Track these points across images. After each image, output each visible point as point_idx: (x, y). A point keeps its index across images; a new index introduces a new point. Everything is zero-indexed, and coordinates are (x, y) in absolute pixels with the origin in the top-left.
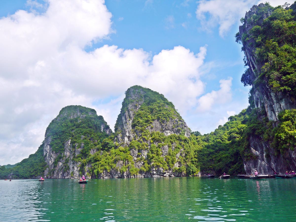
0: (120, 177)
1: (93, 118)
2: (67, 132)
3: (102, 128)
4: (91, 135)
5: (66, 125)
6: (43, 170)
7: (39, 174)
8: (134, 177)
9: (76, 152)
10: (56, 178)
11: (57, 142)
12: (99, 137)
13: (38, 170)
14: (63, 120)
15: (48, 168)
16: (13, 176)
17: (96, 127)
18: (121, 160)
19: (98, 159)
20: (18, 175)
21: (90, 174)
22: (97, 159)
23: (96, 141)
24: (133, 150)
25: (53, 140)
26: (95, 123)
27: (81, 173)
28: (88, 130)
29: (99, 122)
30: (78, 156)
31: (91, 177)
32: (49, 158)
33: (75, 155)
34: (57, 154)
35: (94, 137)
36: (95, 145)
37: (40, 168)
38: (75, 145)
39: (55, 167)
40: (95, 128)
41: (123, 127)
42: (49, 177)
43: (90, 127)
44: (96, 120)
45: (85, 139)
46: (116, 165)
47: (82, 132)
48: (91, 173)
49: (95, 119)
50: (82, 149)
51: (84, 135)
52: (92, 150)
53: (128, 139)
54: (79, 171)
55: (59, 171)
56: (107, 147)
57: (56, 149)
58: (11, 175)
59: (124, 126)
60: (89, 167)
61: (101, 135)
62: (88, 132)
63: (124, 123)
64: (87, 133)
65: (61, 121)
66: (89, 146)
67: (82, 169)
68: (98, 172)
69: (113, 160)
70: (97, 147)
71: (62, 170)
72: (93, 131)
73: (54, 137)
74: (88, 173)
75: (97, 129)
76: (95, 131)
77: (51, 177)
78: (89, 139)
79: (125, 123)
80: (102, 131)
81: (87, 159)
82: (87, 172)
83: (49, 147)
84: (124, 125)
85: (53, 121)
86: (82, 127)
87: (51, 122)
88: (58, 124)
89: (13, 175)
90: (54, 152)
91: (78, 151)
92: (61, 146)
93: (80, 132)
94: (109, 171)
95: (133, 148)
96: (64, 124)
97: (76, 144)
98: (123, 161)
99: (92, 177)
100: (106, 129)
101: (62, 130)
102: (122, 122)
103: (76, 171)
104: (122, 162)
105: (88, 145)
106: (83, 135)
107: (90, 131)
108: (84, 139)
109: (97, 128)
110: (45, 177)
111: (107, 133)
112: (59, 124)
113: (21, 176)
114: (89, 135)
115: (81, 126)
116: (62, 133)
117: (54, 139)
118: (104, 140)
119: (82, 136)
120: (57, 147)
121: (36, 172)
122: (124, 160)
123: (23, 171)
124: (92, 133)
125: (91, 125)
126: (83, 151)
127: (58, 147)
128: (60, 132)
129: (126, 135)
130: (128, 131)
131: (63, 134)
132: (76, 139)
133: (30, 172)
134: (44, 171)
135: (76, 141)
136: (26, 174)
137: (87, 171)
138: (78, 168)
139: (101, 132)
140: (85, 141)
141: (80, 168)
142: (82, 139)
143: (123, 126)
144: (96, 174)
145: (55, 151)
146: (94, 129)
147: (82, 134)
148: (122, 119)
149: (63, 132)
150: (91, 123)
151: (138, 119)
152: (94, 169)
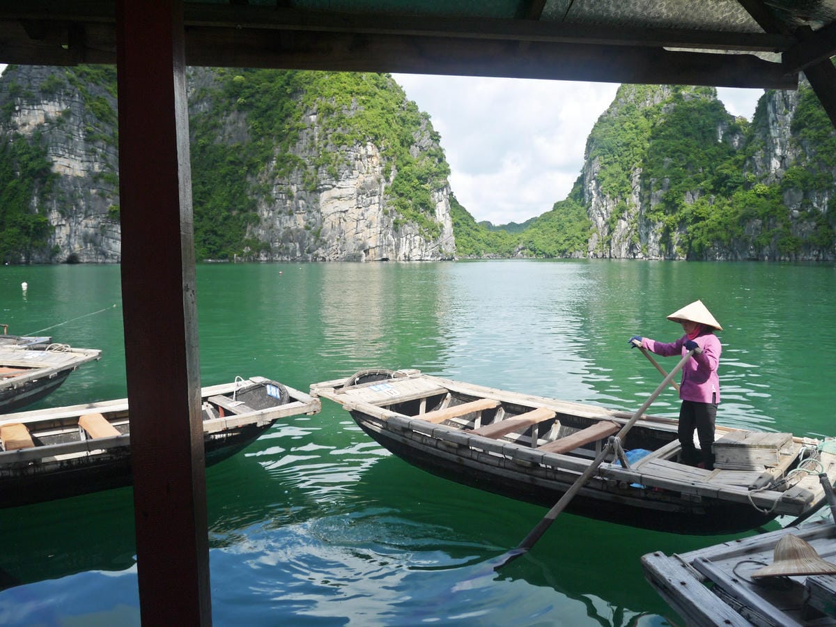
0: (755, 257)
1: (694, 109)
2: (636, 146)
3: (720, 133)
4: (688, 155)
5: (634, 126)
6: (585, 238)
7: (577, 247)
8: (787, 259)
9: (652, 200)
10: (616, 257)
11: (612, 171)
12: (710, 160)
13: (574, 238)
14: (625, 112)
15: (595, 235)
16: (523, 251)
17: (703, 133)
18: (758, 218)
19: (702, 215)
20: (534, 250)
21: (685, 249)
22: (700, 214)
23: (701, 170)
24: (790, 192)
25: (603, 168)
26: (701, 122)
27: (663, 246)
28: (681, 144)
29: (711, 119)
30: (657, 208)
31: (685, 256)
32: (596, 210)
33: (650, 205)
34: (615, 199)
35: (695, 161)
36: (698, 181)
37: (579, 234)
38: (651, 183)
39: (611, 231)
40: (699, 135)
41: (769, 133)
42: (600, 255)
43: (687, 135)
44: (702, 115)
45: (674, 166)
46: (744, 230)
47: (665, 150)
48: (687, 247)
49: (699, 111)
50: (666, 192)
51: (672, 157)
52: (688, 193)
53: (779, 163)
54: (661, 242)
55: (622, 240)
56: (725, 186)
57: (612, 188)
58: (520, 250)
59: (772, 131)
60: (681, 234)
61: (714, 153)
62: (681, 147)
63: (770, 121)
64: (679, 150)
65: (622, 116)
66: (682, 183)
67: (666, 239)
68: (701, 245)
69: (738, 216)
70: (702, 186)
71: (627, 239)
72: (696, 143)
73: (607, 160)
74: (679, 247)
75: (705, 138)
76: (702, 144)
77: (603, 256)
78: (683, 167)
79: (773, 122)
80: (720, 141)
81: (677, 214)
82: (677, 245)
83: (594, 184)
84: (771, 127)
85: (601, 119)
86: (668, 136)
87: (596, 121)
88: (613, 125)
89: (523, 249)
90: (608, 196)
91: (656, 196)
92: (623, 181)
93: (660, 151)
94: (726, 243)
95: (791, 187)
96: (627, 123)
97: (652, 179)
98: (763, 219)
99: (688, 257)
100: (730, 136)
101: (624, 141)
102: (767, 119)
103: (654, 241)
104: (759, 222)
105: (680, 182)
106: (667, 156)
107: (686, 145)
108: (669, 168)
109: (705, 135)
110: (591, 253)
111: (733, 146)
112: (616, 126)
113: (540, 251)
114: (684, 156)
115: (663, 133)
116: (625, 148)
117: (605, 164)
118: (719, 167)
119: (666, 159)
120: (613, 185)
121: (571, 242)
122: (766, 218)
123: (543, 241)
124: (690, 151)
125: (689, 129)
126: (667, 195)
127: (615, 184)
128: (619, 145)
129: (775, 155)
130: (781, 143)
131: (626, 150)
132: (652, 168)
133: (557, 242)
134: (587, 241)
135: (652, 173)
136: (550, 248)
137: (676, 242)
138: (656, 235)
139: (717, 144)
140: (673, 171)
141: (661, 236)
142: (665, 167)
143: (769, 129)
144: (697, 251)
145: (610, 193)
146: (696, 139)
147: (664, 154)
148: (766, 109)
149: (627, 145)
150: (690, 122)
151: (809, 110)
152: (693, 238)
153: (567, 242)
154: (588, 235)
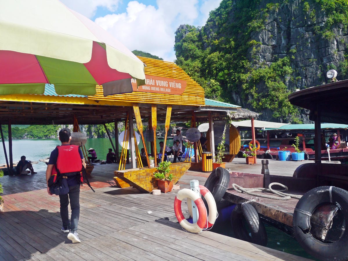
153: (48, 132)
154: (57, 129)
